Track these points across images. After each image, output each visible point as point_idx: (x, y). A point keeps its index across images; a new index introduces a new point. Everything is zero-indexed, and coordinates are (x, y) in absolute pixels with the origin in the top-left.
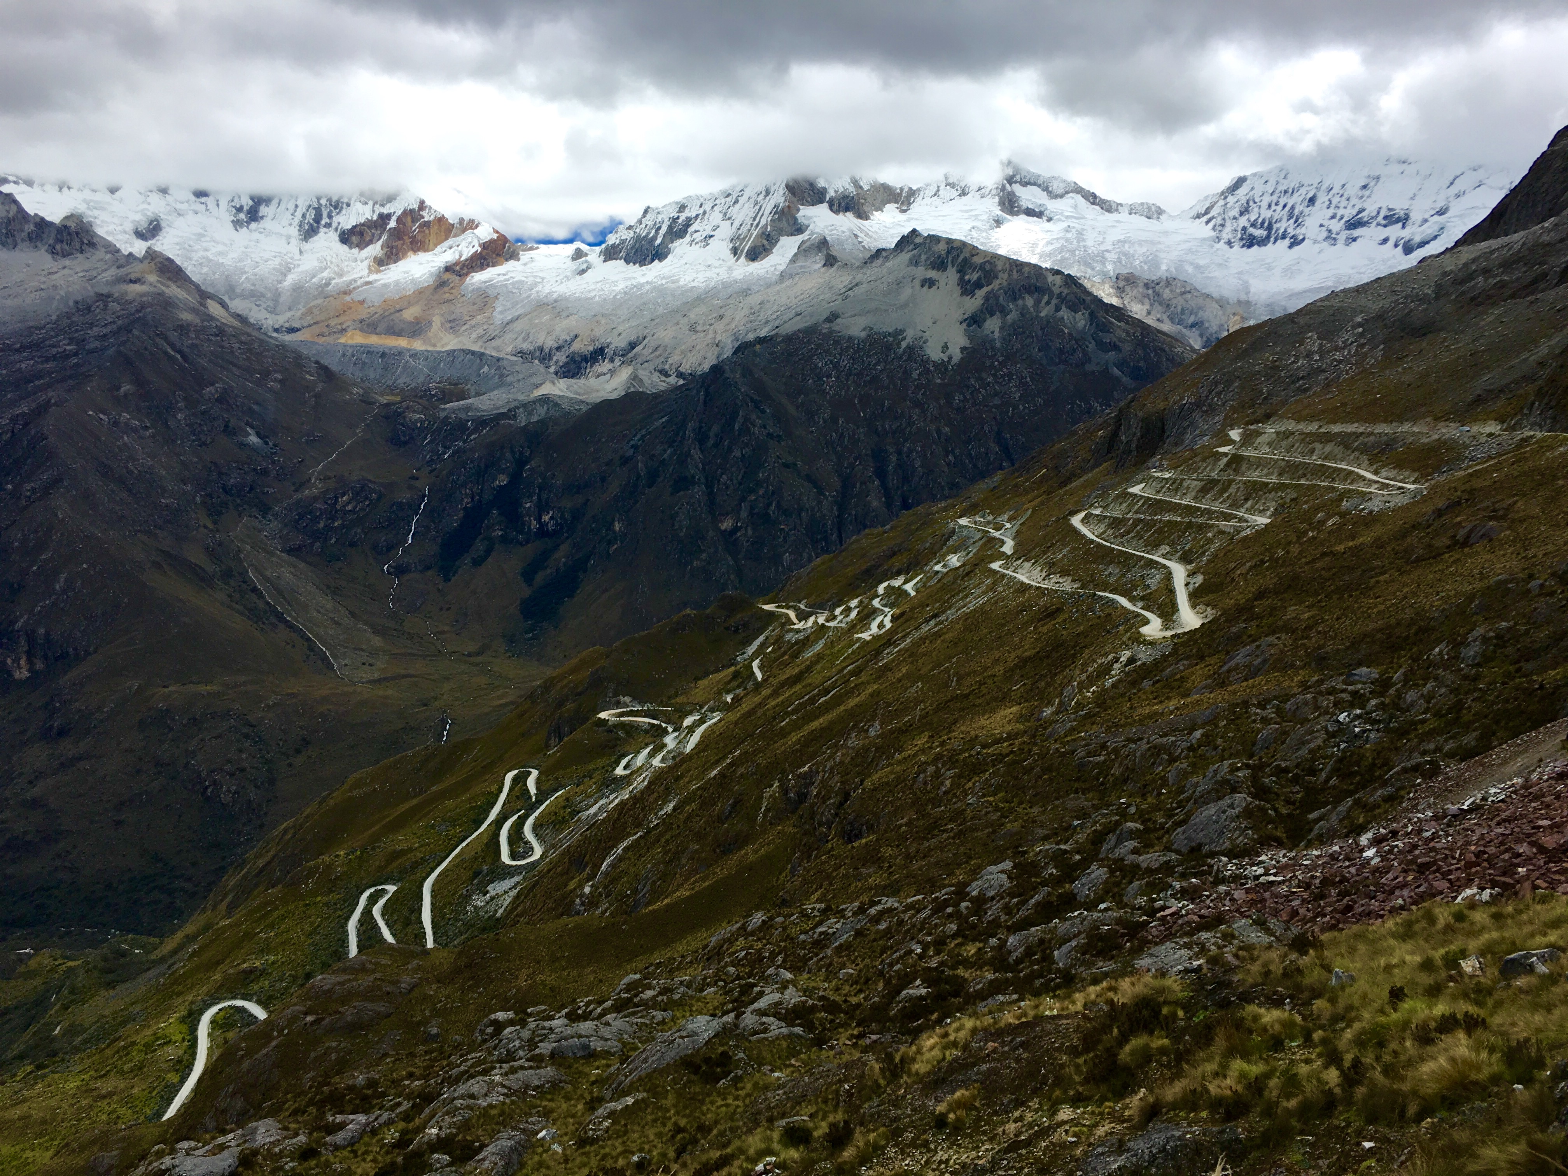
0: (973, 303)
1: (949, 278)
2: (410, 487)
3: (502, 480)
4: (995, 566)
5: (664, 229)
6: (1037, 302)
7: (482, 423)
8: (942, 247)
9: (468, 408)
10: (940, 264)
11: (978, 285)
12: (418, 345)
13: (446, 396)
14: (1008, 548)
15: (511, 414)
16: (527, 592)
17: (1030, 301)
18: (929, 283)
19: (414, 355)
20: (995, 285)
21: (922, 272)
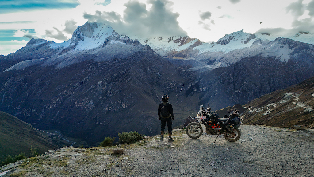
0: (293, 50)
2: (182, 82)
3: (197, 82)
4: (294, 103)
7: (194, 72)
8: (285, 40)
9: (192, 69)
10: (284, 43)
11: (293, 47)
12: (185, 59)
13: (188, 68)
14: (297, 99)
15: (199, 71)
16: (200, 101)
17: (305, 50)
18: (282, 47)
19: (184, 60)
20: (297, 47)
21: (280, 45)
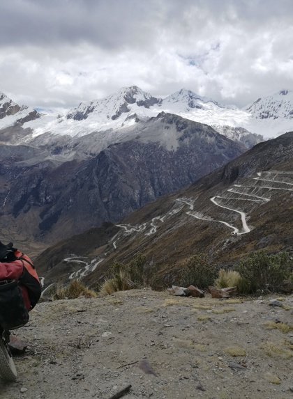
0: (181, 134)
1: (173, 126)
2: (5, 188)
3: (34, 186)
4: (188, 213)
5: (86, 110)
6: (200, 134)
7: (28, 168)
8: (171, 116)
9: (23, 163)
10: (171, 122)
11: (182, 128)
12: (8, 144)
13: (16, 160)
14: (192, 208)
15: (37, 165)
16: (41, 221)
17: (198, 134)
18: (168, 128)
19: (7, 147)
21: (165, 124)
